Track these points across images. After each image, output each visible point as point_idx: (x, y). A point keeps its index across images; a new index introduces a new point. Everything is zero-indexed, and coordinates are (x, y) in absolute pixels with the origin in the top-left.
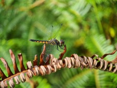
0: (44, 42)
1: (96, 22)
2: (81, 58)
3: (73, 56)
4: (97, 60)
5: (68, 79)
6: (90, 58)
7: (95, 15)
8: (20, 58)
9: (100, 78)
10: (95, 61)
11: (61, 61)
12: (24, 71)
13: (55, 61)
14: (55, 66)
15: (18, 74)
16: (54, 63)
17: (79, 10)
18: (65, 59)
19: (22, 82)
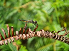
0: (26, 21)
1: (56, 18)
2: (45, 32)
3: (41, 31)
4: (54, 34)
5: (38, 48)
6: (50, 32)
7: (56, 14)
8: (12, 29)
9: (56, 49)
10: (53, 34)
11: (35, 33)
12: (14, 37)
13: (31, 32)
14: (31, 35)
15: (10, 38)
16: (30, 33)
17: (47, 10)
18: (37, 32)
19: (12, 42)
